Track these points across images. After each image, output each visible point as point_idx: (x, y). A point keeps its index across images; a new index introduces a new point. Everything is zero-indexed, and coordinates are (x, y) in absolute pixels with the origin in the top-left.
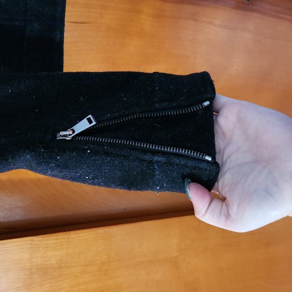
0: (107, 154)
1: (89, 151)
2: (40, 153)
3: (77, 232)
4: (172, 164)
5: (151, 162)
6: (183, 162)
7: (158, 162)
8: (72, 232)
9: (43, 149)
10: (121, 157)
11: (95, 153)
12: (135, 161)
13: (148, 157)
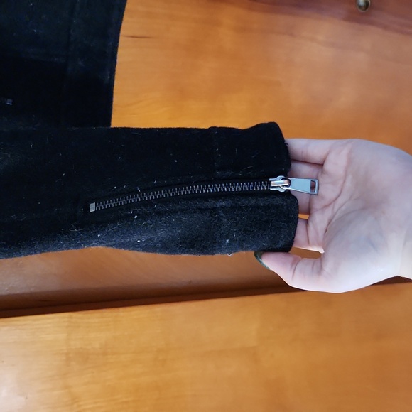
0: (159, 214)
1: (136, 217)
2: (74, 235)
3: (128, 309)
4: (240, 208)
5: (214, 209)
6: (253, 202)
7: (222, 207)
8: (121, 309)
9: (77, 229)
10: (177, 212)
11: (143, 217)
12: (195, 212)
13: (210, 204)
